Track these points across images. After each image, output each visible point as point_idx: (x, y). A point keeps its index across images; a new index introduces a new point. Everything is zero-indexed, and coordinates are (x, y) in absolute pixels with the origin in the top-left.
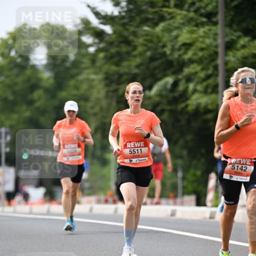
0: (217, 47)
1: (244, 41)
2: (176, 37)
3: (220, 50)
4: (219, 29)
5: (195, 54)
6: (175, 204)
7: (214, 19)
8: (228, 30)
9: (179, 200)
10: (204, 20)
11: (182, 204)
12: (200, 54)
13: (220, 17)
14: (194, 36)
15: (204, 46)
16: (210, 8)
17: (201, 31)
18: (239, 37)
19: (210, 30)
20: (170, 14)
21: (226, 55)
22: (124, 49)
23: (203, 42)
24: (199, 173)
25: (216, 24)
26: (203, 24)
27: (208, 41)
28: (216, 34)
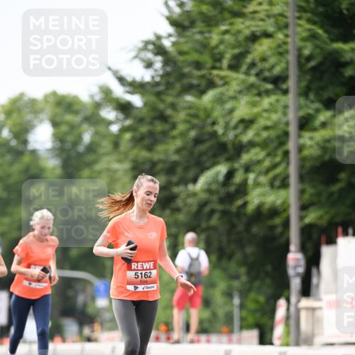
0: (287, 124)
1: (324, 116)
2: (231, 111)
3: (293, 129)
4: (290, 99)
5: (257, 134)
6: (230, 341)
7: (284, 86)
8: (302, 101)
9: (235, 337)
10: (270, 86)
11: (240, 342)
12: (265, 134)
13: (291, 83)
14: (256, 110)
15: (269, 123)
16: (277, 70)
17: (266, 102)
18: (317, 111)
19: (278, 101)
20: (222, 78)
21: (300, 136)
22: (159, 127)
23: (268, 118)
24: (262, 299)
25: (286, 92)
26: (268, 93)
27: (275, 117)
28: (286, 107)
